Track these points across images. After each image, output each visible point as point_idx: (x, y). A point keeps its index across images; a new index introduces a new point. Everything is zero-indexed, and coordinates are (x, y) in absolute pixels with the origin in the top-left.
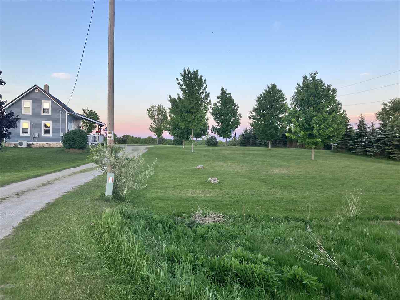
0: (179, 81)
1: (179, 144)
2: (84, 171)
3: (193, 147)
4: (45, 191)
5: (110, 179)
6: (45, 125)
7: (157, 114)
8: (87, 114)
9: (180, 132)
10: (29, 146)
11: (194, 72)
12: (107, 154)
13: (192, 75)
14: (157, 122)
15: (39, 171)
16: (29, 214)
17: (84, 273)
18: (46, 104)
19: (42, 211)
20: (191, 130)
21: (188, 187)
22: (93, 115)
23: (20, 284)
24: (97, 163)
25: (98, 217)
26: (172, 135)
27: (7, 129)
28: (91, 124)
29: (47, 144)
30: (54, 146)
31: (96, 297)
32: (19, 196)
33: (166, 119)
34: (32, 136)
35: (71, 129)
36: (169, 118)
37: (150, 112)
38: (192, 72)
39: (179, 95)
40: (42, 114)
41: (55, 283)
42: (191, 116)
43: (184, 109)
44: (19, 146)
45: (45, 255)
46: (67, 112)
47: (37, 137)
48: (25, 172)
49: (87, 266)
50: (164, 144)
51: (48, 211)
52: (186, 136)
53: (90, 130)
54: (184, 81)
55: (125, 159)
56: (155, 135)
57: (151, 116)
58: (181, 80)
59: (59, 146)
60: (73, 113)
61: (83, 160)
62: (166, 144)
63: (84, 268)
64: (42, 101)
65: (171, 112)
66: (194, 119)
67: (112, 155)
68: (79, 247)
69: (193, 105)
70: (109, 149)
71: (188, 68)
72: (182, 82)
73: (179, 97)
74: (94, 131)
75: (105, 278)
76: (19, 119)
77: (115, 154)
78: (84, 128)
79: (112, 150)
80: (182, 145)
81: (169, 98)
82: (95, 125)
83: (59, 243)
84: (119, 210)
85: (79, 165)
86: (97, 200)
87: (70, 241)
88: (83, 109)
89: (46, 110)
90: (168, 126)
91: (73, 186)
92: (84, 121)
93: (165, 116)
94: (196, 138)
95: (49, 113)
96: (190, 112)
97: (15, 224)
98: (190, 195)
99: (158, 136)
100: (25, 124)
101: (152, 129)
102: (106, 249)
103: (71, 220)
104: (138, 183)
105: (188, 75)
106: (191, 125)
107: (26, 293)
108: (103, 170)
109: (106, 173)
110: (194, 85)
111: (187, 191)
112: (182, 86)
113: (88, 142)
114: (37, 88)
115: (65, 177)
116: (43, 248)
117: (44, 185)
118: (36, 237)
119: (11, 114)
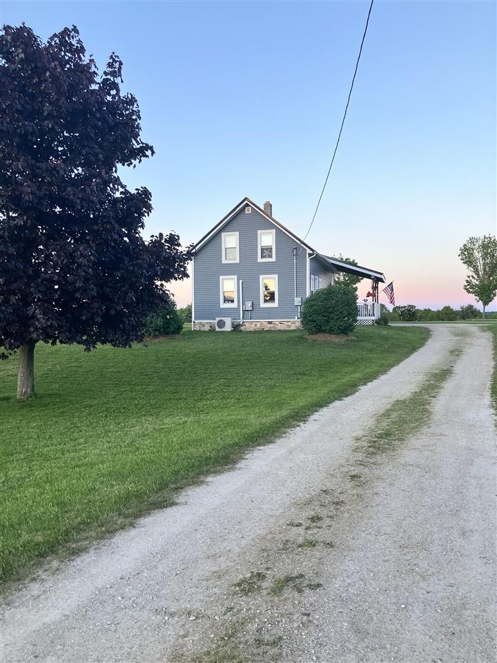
7: (482, 256)
10: (236, 327)
14: (482, 273)
18: (267, 239)
29: (270, 323)
30: (284, 328)
34: (241, 307)
35: (318, 289)
37: (466, 253)
40: (260, 260)
44: (218, 329)
46: (309, 251)
47: (251, 309)
56: (478, 301)
57: (468, 259)
59: (293, 328)
64: (259, 232)
89: (266, 251)
95: (271, 257)
100: (228, 284)
101: (469, 287)
114: (250, 206)
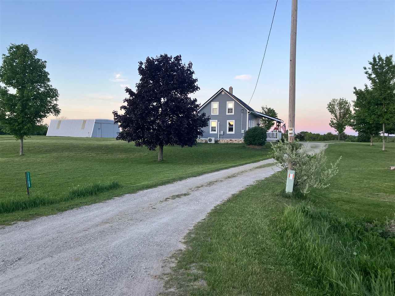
0: (366, 70)
1: (365, 141)
2: (264, 166)
3: (384, 144)
4: (230, 183)
5: (291, 176)
6: (229, 123)
7: (339, 108)
8: (266, 112)
9: (367, 127)
10: (216, 142)
11: (387, 58)
12: (288, 151)
13: (385, 62)
14: (338, 117)
15: (224, 164)
16: (218, 203)
17: (269, 266)
18: (230, 105)
19: (229, 201)
20: (382, 124)
21: (379, 191)
22: (271, 113)
23: (215, 265)
24: (277, 159)
25: (280, 213)
26: (356, 131)
27: (201, 128)
28: (269, 122)
29: (231, 140)
30: (236, 142)
31: (283, 293)
32: (210, 185)
33: (349, 113)
34: (219, 133)
35: (251, 127)
36: (353, 112)
37: (331, 107)
38: (384, 58)
39: (366, 86)
40: (227, 114)
41: (245, 270)
42: (382, 109)
43: (372, 101)
44: (209, 142)
45: (235, 242)
46: (248, 111)
47: (223, 134)
48: (214, 164)
49: (272, 260)
50: (346, 141)
51: (234, 201)
52: (374, 132)
53: (269, 128)
54: (374, 69)
55: (305, 156)
56: (336, 131)
57: (332, 111)
58: (369, 68)
59: (240, 143)
60: (253, 112)
61: (262, 155)
62: (348, 141)
63: (269, 261)
64: (227, 102)
65: (356, 106)
66: (386, 112)
67: (292, 152)
68: (263, 240)
69: (384, 96)
70: (290, 146)
71: (379, 54)
72: (370, 71)
73: (367, 88)
74: (272, 128)
75: (290, 275)
76: (209, 119)
77: (296, 151)
78: (262, 125)
79: (293, 147)
80: (369, 141)
81: (354, 90)
82: (273, 122)
83: (245, 233)
84: (301, 208)
85: (259, 161)
86: (277, 195)
87: (254, 233)
88: (262, 108)
89: (230, 110)
90: (352, 121)
91: (254, 180)
92: (263, 119)
93: (348, 110)
94: (387, 134)
95: (232, 113)
96: (381, 104)
97: (209, 210)
98: (382, 200)
99: (340, 133)
100: (213, 123)
101: (332, 124)
102: (290, 246)
103: (255, 213)
104: (320, 181)
105: (379, 62)
106: (382, 119)
107: (221, 274)
108: (284, 167)
109: (286, 169)
110: (387, 72)
111: (377, 195)
112: (370, 75)
113: (267, 139)
114: (223, 91)
115: (246, 171)
116: (232, 236)
117: (229, 177)
118: (226, 224)
119: (204, 115)
